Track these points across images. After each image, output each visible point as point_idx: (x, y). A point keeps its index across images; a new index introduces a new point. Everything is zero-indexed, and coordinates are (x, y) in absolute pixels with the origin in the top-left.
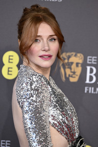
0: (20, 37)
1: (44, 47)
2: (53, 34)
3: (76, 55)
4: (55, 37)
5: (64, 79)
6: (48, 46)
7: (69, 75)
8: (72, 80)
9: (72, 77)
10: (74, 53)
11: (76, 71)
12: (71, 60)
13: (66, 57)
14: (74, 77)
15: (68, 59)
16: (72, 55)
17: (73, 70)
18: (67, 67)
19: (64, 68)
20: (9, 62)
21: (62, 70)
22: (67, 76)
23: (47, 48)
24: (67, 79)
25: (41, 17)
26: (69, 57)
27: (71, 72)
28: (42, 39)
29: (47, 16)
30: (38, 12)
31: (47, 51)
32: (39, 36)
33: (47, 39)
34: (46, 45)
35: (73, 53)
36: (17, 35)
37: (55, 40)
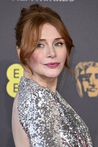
0: (19, 44)
1: (49, 53)
2: (59, 36)
3: (94, 65)
4: (62, 41)
5: (81, 94)
6: (54, 51)
7: (87, 89)
8: (91, 94)
9: (91, 91)
10: (92, 63)
11: (95, 83)
12: (89, 71)
13: (82, 68)
14: (94, 91)
15: (85, 70)
16: (90, 64)
17: (91, 83)
18: (84, 79)
19: (81, 81)
20: (15, 77)
21: (79, 83)
22: (85, 90)
23: (53, 54)
24: (85, 94)
25: (43, 17)
26: (86, 68)
27: (90, 85)
28: (47, 44)
29: (51, 16)
30: (39, 11)
31: (53, 58)
32: (43, 40)
33: (53, 43)
34: (52, 50)
35: (90, 62)
36: (15, 41)
37: (61, 44)
